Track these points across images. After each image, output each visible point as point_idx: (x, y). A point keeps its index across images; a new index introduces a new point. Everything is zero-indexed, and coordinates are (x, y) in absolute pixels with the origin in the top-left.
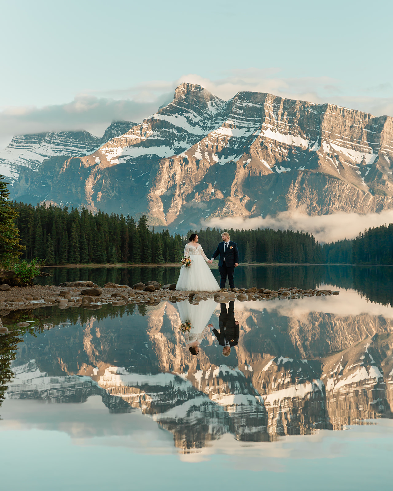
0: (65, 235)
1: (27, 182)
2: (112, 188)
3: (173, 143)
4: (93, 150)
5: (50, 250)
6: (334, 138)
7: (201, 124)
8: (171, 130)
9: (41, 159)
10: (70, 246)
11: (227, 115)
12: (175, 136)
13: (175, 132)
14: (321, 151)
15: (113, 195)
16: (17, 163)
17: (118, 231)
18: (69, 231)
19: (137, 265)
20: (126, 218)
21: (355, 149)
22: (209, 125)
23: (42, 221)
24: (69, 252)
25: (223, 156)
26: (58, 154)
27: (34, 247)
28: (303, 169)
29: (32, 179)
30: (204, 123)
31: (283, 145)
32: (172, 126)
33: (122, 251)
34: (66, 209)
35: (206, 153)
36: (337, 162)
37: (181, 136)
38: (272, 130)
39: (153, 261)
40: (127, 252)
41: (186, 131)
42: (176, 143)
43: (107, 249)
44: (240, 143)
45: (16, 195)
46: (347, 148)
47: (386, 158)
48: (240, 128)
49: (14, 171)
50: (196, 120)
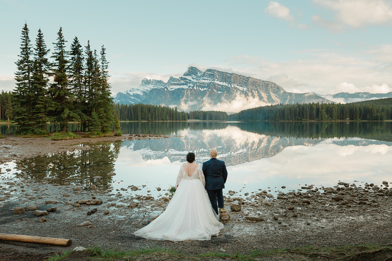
0: (154, 113)
1: (145, 96)
2: (170, 98)
3: (188, 84)
4: (164, 86)
5: (150, 117)
6: (235, 83)
7: (196, 79)
8: (187, 81)
9: (149, 89)
10: (155, 116)
11: (204, 76)
12: (188, 82)
13: (188, 81)
14: (231, 87)
15: (170, 100)
16: (142, 90)
17: (169, 112)
18: (155, 112)
19: (174, 121)
20: (171, 108)
21: (241, 86)
22: (198, 79)
23: (147, 109)
24: (155, 118)
25: (202, 88)
26: (154, 88)
27: (145, 116)
28: (226, 92)
29: (147, 95)
30: (197, 78)
31: (220, 85)
32: (188, 79)
33: (170, 117)
34: (154, 105)
35: (197, 87)
36: (236, 90)
37: (190, 82)
38: (217, 80)
39: (179, 120)
40: (171, 117)
41: (191, 81)
42: (189, 84)
43: (166, 117)
44: (208, 84)
45: (142, 100)
46: (239, 86)
47: (250, 89)
48: (207, 80)
49: (142, 93)
50: (195, 78)
